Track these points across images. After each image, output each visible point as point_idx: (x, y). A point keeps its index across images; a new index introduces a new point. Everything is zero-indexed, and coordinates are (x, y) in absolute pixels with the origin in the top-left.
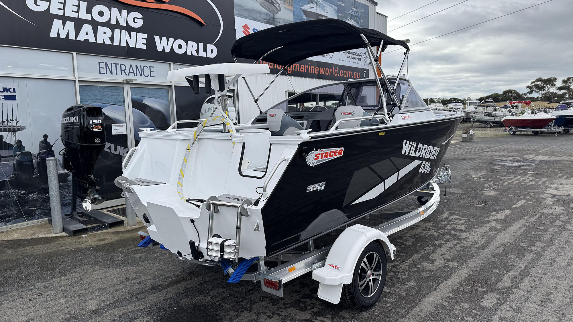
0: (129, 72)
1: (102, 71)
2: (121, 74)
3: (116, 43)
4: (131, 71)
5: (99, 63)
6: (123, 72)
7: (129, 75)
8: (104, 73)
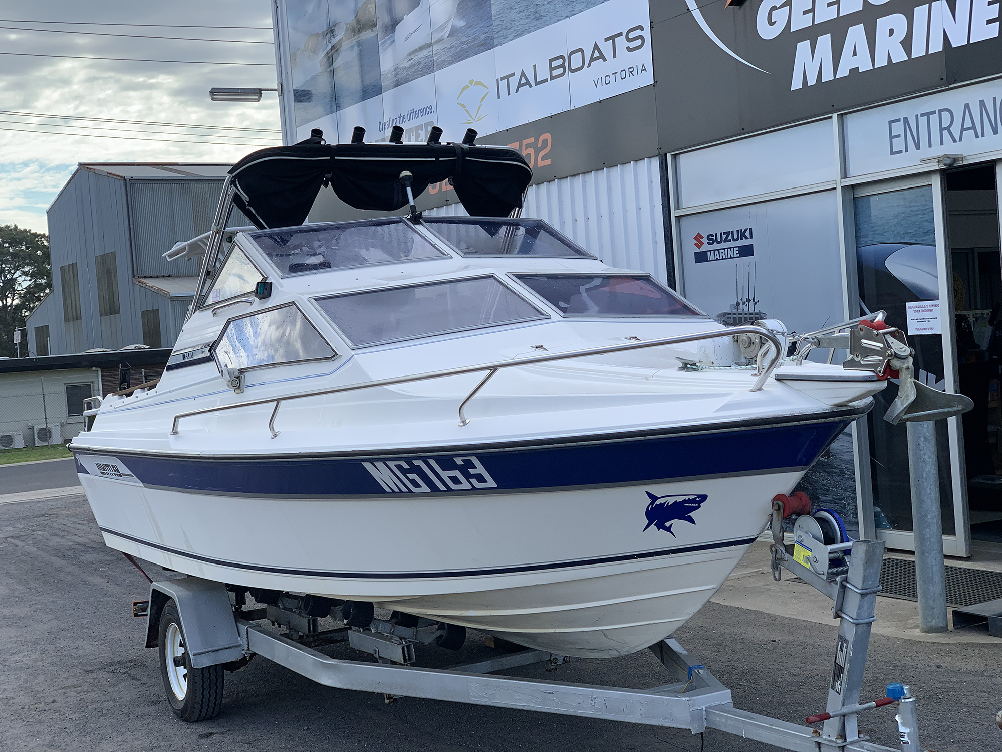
0: (963, 129)
1: (899, 144)
2: (942, 144)
3: (918, 51)
4: (968, 124)
5: (891, 122)
6: (945, 132)
7: (961, 140)
8: (901, 152)
